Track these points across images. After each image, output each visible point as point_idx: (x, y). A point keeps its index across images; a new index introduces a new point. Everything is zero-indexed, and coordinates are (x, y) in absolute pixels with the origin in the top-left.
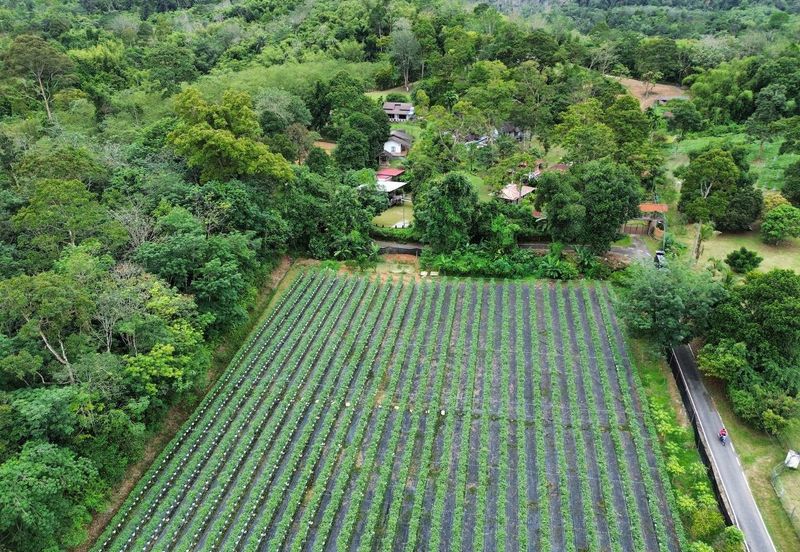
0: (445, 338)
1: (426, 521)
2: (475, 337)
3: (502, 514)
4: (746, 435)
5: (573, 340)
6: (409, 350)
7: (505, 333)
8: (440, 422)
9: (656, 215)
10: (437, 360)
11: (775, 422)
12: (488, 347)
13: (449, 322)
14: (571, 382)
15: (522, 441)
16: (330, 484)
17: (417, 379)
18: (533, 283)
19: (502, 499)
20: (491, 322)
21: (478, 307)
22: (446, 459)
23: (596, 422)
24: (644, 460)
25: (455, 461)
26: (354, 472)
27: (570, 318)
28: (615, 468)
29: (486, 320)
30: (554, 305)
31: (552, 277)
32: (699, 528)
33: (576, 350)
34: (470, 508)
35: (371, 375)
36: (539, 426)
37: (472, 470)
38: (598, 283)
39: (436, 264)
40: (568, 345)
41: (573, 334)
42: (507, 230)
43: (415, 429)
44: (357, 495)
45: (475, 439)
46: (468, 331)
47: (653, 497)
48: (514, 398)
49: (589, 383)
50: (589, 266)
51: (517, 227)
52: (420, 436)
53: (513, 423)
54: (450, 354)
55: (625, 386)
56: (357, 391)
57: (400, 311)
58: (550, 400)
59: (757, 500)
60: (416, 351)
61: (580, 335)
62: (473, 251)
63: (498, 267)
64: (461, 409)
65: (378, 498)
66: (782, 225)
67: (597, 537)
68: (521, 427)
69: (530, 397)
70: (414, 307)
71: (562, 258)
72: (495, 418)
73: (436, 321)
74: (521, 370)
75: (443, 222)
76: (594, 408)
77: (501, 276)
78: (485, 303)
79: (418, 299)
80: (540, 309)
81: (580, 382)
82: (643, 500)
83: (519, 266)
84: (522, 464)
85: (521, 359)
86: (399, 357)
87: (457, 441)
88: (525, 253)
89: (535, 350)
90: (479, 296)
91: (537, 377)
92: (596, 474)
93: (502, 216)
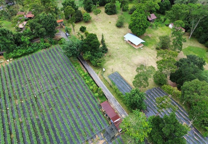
0: (26, 77)
1: (45, 122)
2: (34, 74)
3: (60, 111)
4: (96, 68)
5: (57, 63)
6: (17, 85)
7: (41, 69)
8: (36, 99)
9: (61, 22)
10: (26, 84)
11: (99, 65)
12: (38, 74)
13: (24, 72)
14: (61, 74)
15: (57, 93)
16: (16, 130)
17: (24, 91)
18: (41, 51)
19: (59, 108)
20: (36, 67)
21: (30, 65)
22: (42, 107)
23: (70, 80)
24: (82, 83)
25: (45, 106)
26: (21, 123)
27: (54, 58)
28: (77, 88)
29: (34, 66)
30: (49, 55)
31: (45, 48)
32: (95, 91)
33: (59, 65)
34: (53, 114)
35: (10, 97)
36: (59, 88)
37: (50, 106)
38: (56, 46)
39: (10, 56)
40: (57, 65)
41: (56, 62)
42: (26, 40)
43: (31, 104)
44: (25, 128)
45: (46, 98)
46: (31, 72)
47: (86, 90)
48: (50, 84)
49: (65, 72)
50: (52, 42)
51: (29, 38)
52: (33, 105)
53: (53, 89)
54: (29, 81)
55: (72, 69)
56: (9, 104)
57: (7, 75)
58: (58, 80)
59: (101, 80)
60: (19, 85)
61: (58, 61)
62: (20, 49)
63: (29, 51)
64: (40, 93)
65: (31, 126)
66: (87, 18)
67: (79, 103)
68: (55, 90)
69: (54, 82)
70: (11, 72)
71: (45, 42)
72: (48, 91)
73: (20, 74)
74: (49, 76)
75: (5, 44)
76: (68, 77)
77: (31, 53)
78: (31, 62)
79: (11, 69)
80: (46, 58)
81: (63, 73)
82: (84, 91)
83: (35, 48)
84: (60, 98)
85: (48, 74)
86: (15, 89)
87: (43, 101)
88: (35, 44)
89: (50, 70)
90: (29, 61)
91: (53, 76)
92: (75, 91)
93: (23, 36)
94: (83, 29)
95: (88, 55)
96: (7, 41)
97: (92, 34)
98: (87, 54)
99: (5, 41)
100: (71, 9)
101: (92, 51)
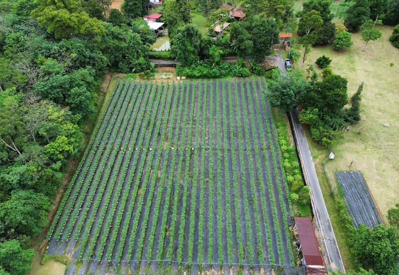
0: (191, 113)
1: (189, 196)
2: (205, 112)
3: (219, 191)
4: (316, 147)
5: (248, 109)
6: (176, 120)
7: (218, 108)
8: (192, 153)
9: (287, 39)
10: (188, 124)
11: (326, 142)
12: (211, 116)
13: (192, 105)
14: (246, 130)
15: (226, 159)
16: (148, 186)
17: (181, 134)
18: (230, 80)
19: (219, 184)
20: (211, 103)
21: (205, 95)
22: (196, 170)
23: (257, 147)
24: (275, 162)
25: (199, 170)
26: (158, 180)
27: (247, 98)
28: (264, 166)
29: (209, 101)
30: (239, 91)
31: (239, 76)
32: (294, 188)
33: (249, 113)
34: (206, 189)
35: (159, 134)
36: (233, 152)
37: (207, 174)
38: (259, 78)
39: (184, 73)
40: (245, 112)
41: (247, 106)
42: (217, 54)
43: (182, 158)
44: (160, 189)
45: (207, 159)
46: (202, 108)
47: (278, 178)
48: (222, 139)
49: (254, 130)
50: (255, 69)
51: (221, 52)
52: (184, 161)
53: (222, 150)
54: (194, 121)
55: (269, 130)
56: (154, 143)
57: (169, 100)
58: (238, 138)
59: (317, 173)
60: (179, 121)
61: (250, 107)
62: (201, 65)
63: (213, 73)
64: (201, 147)
65: (169, 190)
66: (342, 42)
67: (256, 194)
68: (226, 153)
69: (229, 138)
70: (176, 97)
71: (243, 66)
72: (215, 149)
73: (186, 105)
74: (225, 125)
75: (185, 51)
76: (256, 141)
77: (215, 77)
78: (208, 92)
79: (177, 93)
80: (233, 93)
81: (250, 129)
82: (274, 179)
83: (223, 71)
84: (227, 169)
85: (225, 121)
86: (171, 125)
87: (200, 161)
88: (226, 64)
89: (231, 116)
90: (205, 89)
91: (232, 129)
92: (256, 170)
93: (214, 46)
94: (323, 63)
95: (311, 116)
96: (189, 47)
97: (340, 76)
98: (310, 113)
99: (186, 47)
100: (317, 19)
101: (324, 110)
